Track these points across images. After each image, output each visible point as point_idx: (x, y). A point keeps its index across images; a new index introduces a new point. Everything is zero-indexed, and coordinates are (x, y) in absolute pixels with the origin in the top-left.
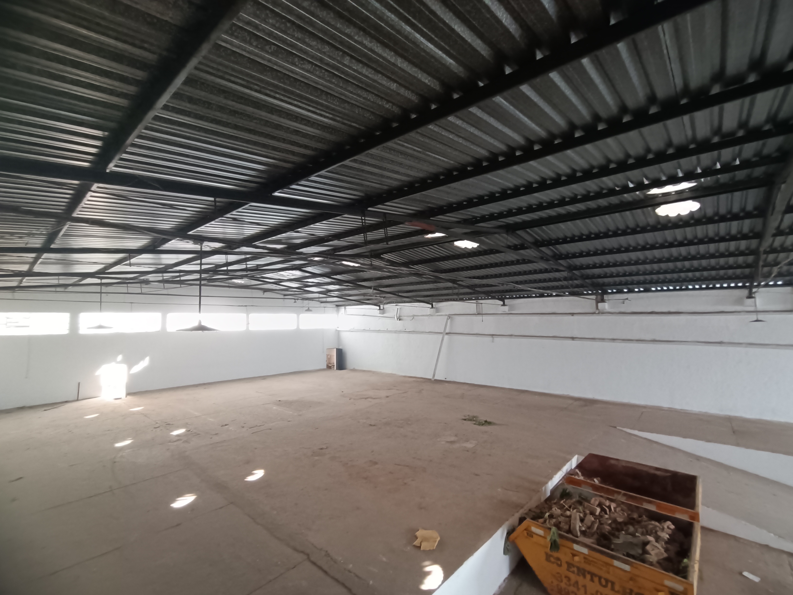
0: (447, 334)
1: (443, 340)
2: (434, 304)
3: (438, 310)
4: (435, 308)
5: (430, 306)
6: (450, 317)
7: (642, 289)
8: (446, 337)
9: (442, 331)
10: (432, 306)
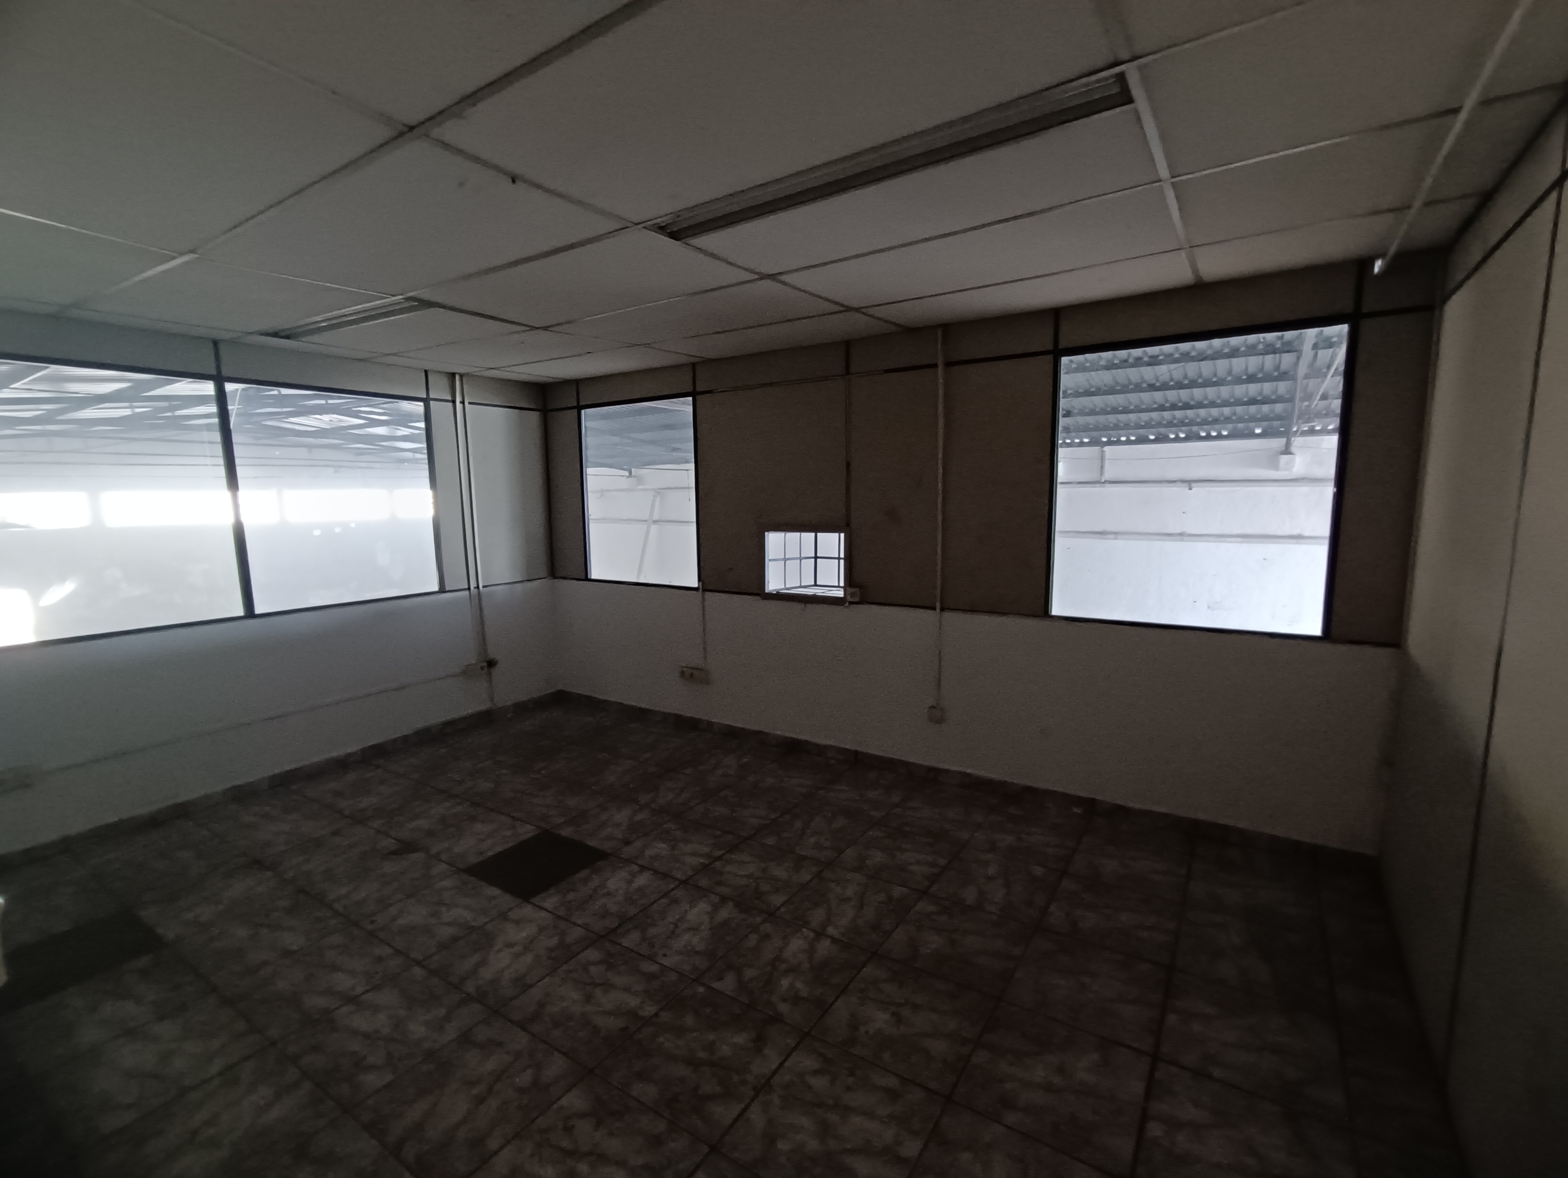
0: (655, 522)
1: (648, 532)
2: (633, 470)
3: (640, 480)
4: (634, 476)
5: (626, 473)
6: (658, 492)
7: (1086, 440)
8: (654, 528)
9: (646, 517)
10: (630, 473)
